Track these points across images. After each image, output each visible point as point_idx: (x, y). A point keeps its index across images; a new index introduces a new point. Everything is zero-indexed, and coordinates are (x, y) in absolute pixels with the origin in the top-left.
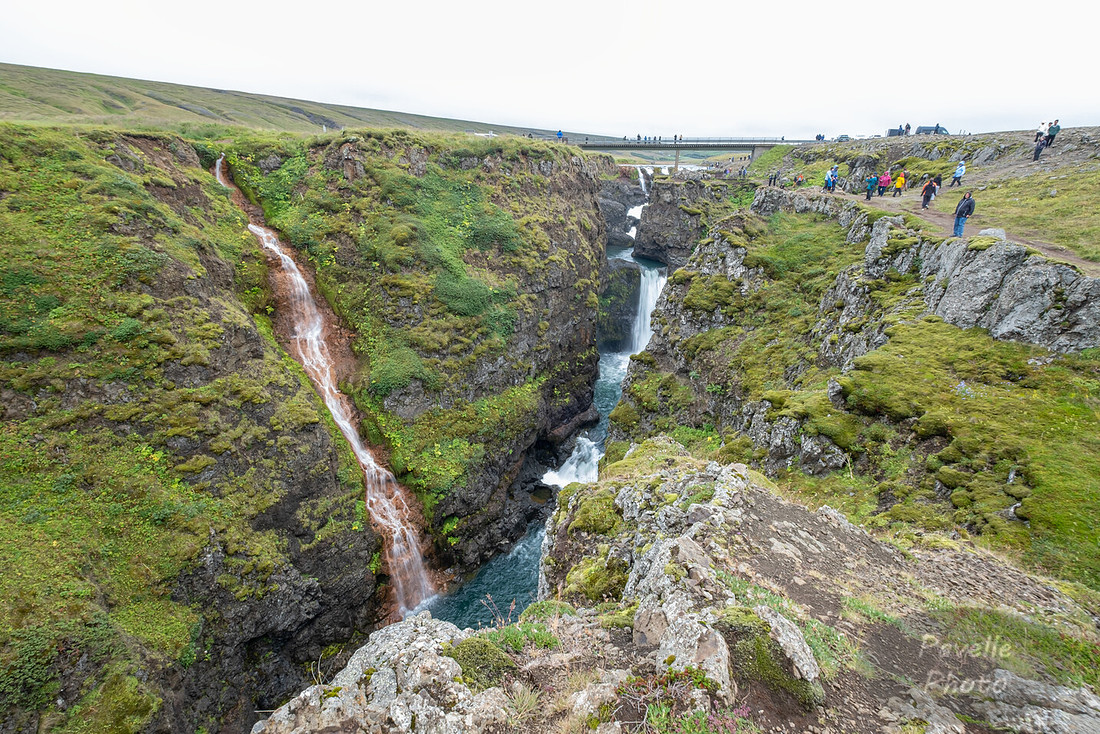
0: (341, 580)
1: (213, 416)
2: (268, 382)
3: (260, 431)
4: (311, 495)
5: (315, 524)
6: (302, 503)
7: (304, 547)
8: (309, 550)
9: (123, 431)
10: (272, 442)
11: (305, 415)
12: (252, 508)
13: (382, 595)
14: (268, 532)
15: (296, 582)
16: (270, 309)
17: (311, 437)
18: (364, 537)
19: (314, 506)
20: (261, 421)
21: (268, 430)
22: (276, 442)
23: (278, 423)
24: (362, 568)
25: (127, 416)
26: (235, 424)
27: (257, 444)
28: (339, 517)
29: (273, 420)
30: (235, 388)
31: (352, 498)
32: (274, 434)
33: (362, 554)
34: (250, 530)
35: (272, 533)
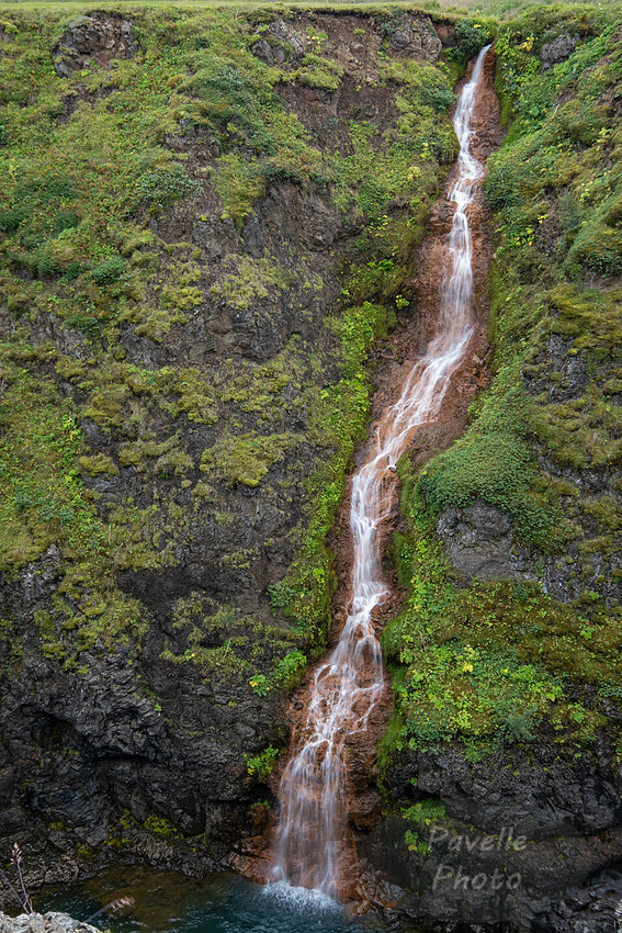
0: (197, 739)
1: (138, 413)
2: (229, 396)
3: (184, 460)
4: (214, 591)
5: (196, 635)
6: (193, 594)
7: (168, 654)
8: (170, 663)
9: (64, 390)
10: (186, 483)
11: (245, 468)
12: (124, 557)
13: (257, 817)
14: (132, 601)
15: (115, 688)
16: (401, 302)
17: (245, 506)
18: (259, 708)
19: (209, 610)
20: (193, 449)
21: (192, 465)
22: (193, 486)
23: (208, 462)
24: (233, 749)
25: (67, 375)
26: (163, 437)
27: (169, 476)
28: (244, 652)
29: (206, 454)
30: (179, 387)
31: (284, 638)
32: (196, 474)
33: (241, 728)
34: (110, 582)
35: (134, 605)
